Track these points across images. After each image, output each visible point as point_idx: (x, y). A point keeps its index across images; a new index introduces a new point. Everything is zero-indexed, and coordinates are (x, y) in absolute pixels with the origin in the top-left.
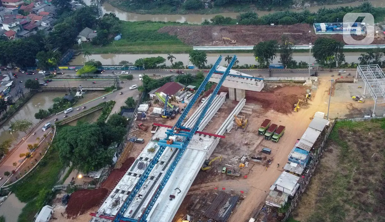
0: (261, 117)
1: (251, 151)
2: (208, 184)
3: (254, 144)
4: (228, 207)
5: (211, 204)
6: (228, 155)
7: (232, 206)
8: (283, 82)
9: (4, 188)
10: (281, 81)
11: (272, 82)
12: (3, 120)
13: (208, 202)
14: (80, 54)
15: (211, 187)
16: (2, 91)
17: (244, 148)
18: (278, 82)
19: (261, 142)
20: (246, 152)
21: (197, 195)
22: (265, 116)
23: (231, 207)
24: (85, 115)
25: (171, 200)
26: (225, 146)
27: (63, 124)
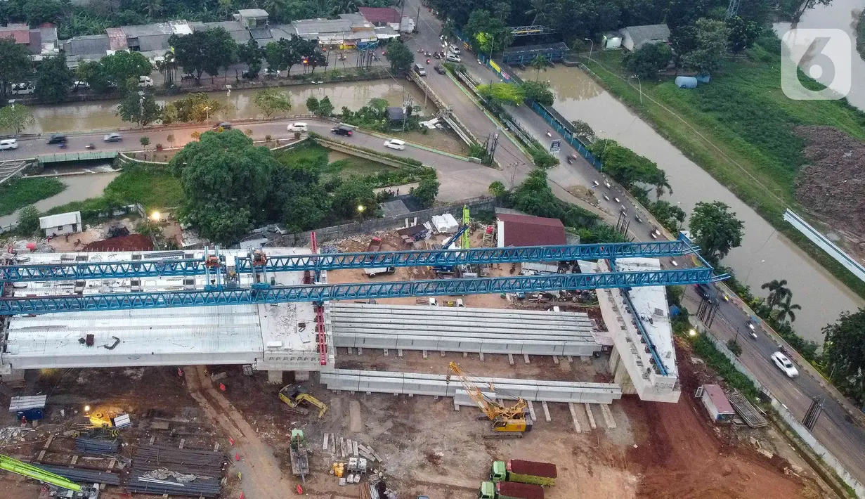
0: (581, 457)
1: (410, 476)
2: (244, 425)
3: (444, 473)
4: (176, 481)
5: (181, 447)
6: (367, 430)
7: (182, 487)
8: (824, 469)
9: (121, 157)
10: (822, 463)
11: (796, 440)
12: (293, 79)
13: (183, 441)
14: (577, 65)
15: (235, 432)
16: (360, 39)
17: (412, 457)
18: (811, 455)
19: (464, 489)
20: (400, 465)
21: (201, 414)
22: (594, 467)
23: (179, 487)
24: (370, 158)
25: (82, 341)
26: (397, 414)
27: (323, 145)
